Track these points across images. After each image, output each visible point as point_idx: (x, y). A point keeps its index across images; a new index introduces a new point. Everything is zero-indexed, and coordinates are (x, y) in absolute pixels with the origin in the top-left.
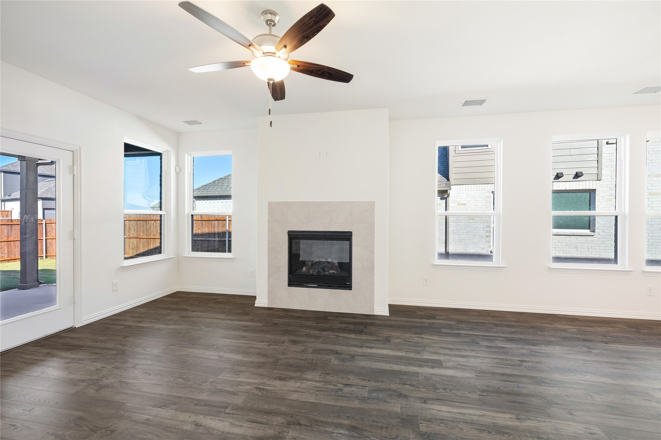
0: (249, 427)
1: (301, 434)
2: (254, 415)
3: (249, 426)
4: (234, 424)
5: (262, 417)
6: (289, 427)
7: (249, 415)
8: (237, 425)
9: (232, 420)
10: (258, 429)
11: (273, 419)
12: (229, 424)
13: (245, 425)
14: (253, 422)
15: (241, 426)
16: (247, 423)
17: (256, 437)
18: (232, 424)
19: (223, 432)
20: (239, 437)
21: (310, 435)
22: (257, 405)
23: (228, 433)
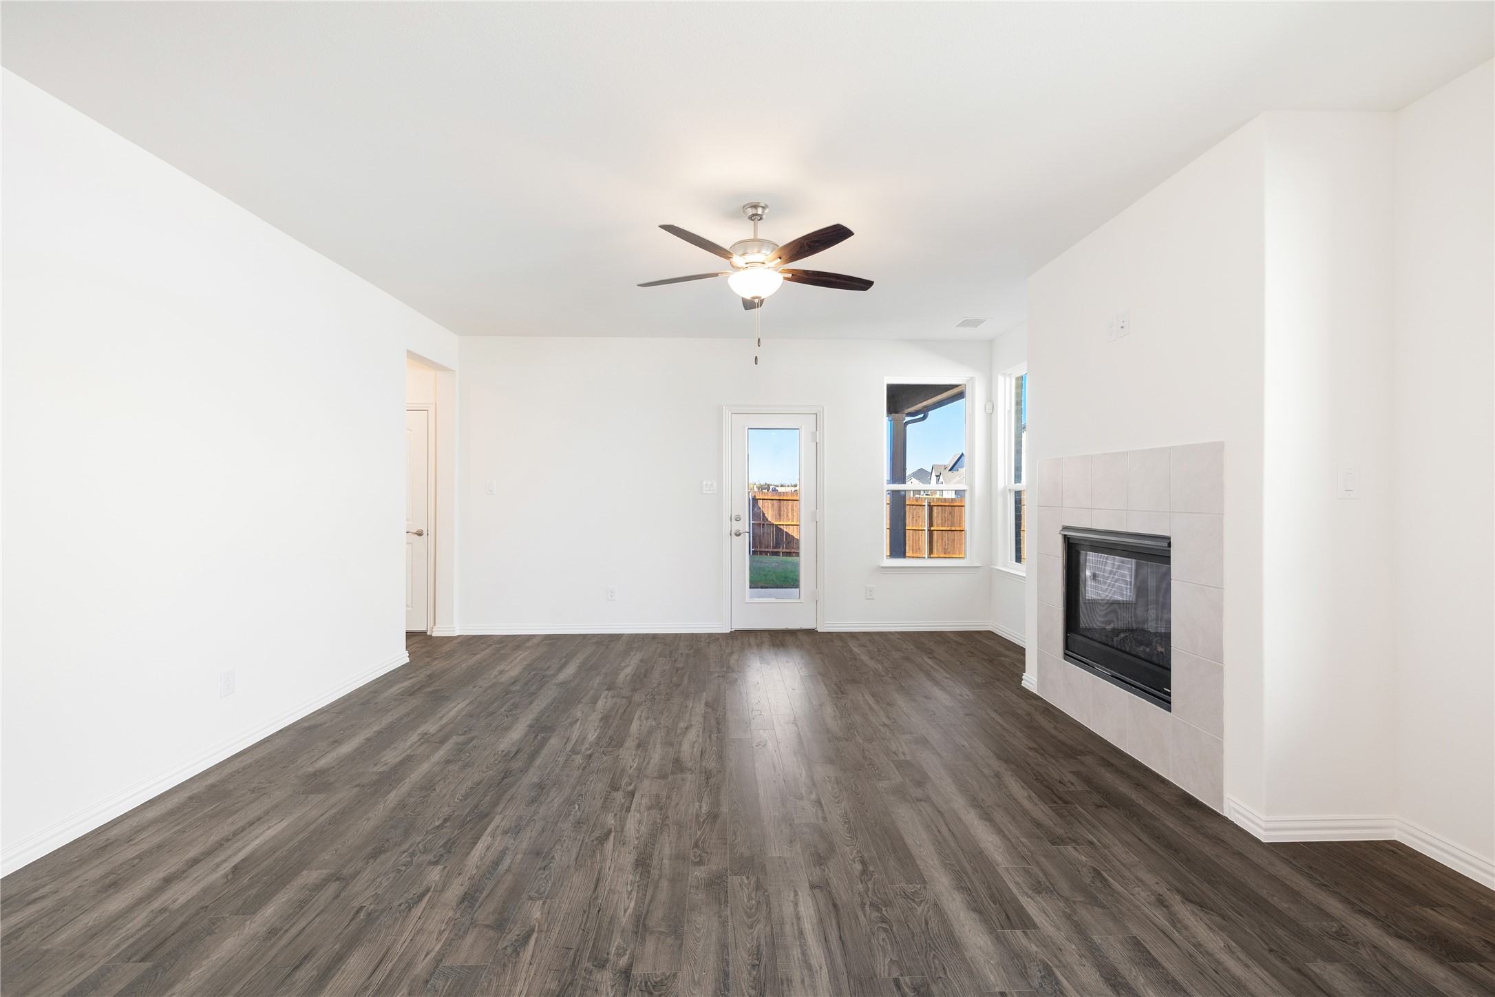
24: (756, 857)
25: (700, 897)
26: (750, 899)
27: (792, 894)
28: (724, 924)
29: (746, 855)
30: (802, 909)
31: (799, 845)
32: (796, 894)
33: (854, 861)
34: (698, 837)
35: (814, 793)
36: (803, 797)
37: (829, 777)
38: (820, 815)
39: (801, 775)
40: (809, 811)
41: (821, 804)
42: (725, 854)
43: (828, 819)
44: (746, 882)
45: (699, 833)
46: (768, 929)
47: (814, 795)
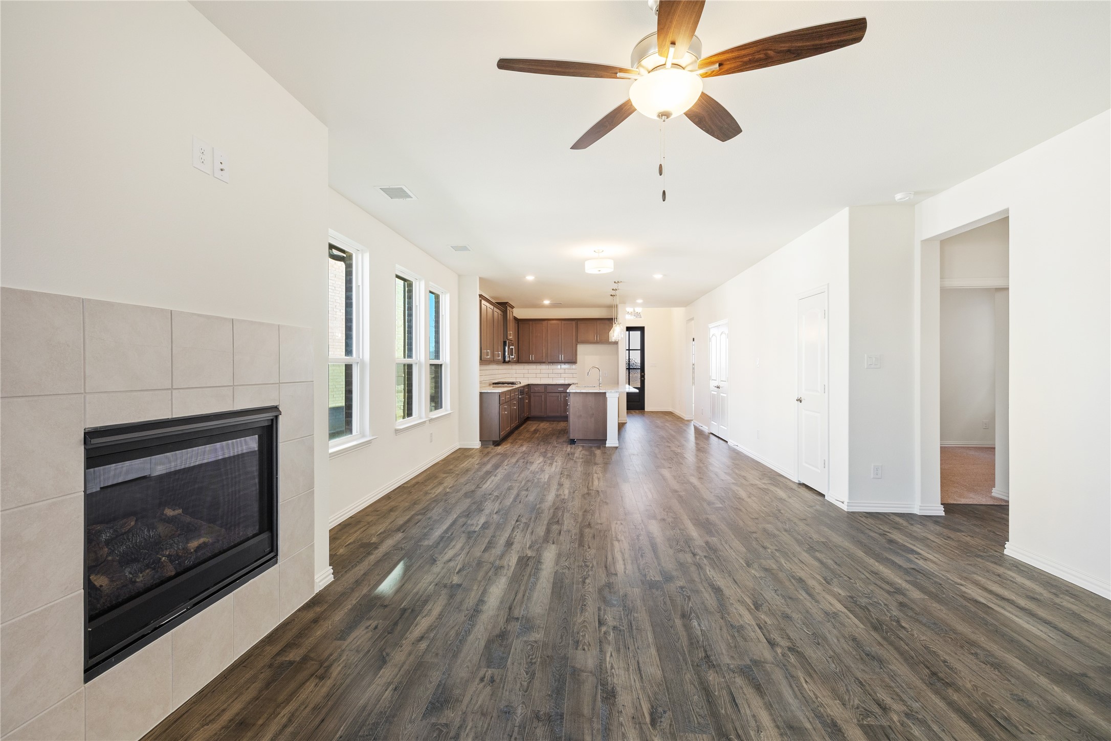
0: (749, 707)
1: (722, 654)
2: (722, 708)
3: (746, 706)
4: (758, 727)
5: (720, 696)
6: (719, 665)
7: (727, 714)
8: (756, 722)
9: (752, 733)
10: (745, 695)
11: (716, 684)
12: (762, 733)
13: (748, 712)
14: (736, 705)
15: (754, 716)
16: (742, 711)
17: (758, 693)
18: (759, 730)
19: (781, 735)
20: (773, 712)
21: (718, 647)
22: (698, 710)
23: (778, 727)
24: (648, 588)
25: (674, 573)
26: (649, 571)
27: (627, 572)
28: (659, 564)
29: (655, 590)
30: (623, 567)
31: (621, 594)
32: (625, 572)
33: (589, 583)
34: (690, 602)
35: (603, 632)
36: (613, 630)
37: (584, 650)
38: (602, 613)
39: (611, 655)
40: (610, 616)
41: (599, 622)
42: (667, 591)
43: (597, 609)
44: (652, 578)
45: (690, 605)
46: (638, 562)
47: (602, 631)
